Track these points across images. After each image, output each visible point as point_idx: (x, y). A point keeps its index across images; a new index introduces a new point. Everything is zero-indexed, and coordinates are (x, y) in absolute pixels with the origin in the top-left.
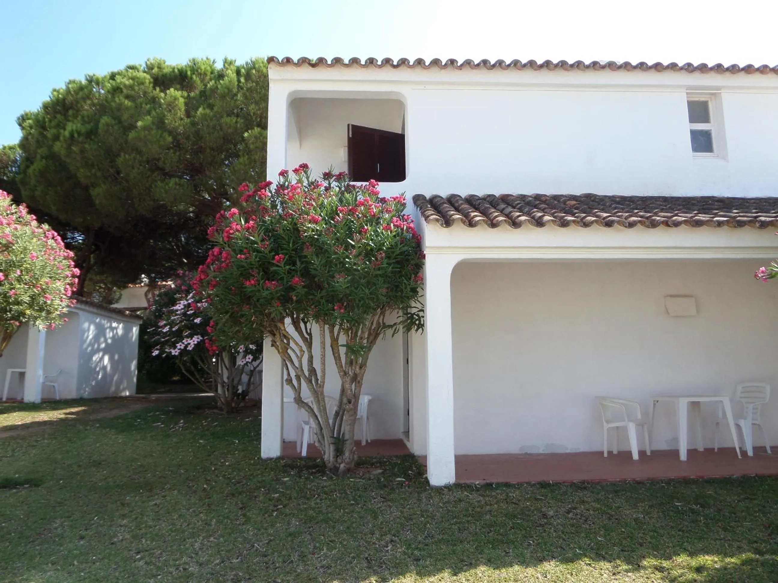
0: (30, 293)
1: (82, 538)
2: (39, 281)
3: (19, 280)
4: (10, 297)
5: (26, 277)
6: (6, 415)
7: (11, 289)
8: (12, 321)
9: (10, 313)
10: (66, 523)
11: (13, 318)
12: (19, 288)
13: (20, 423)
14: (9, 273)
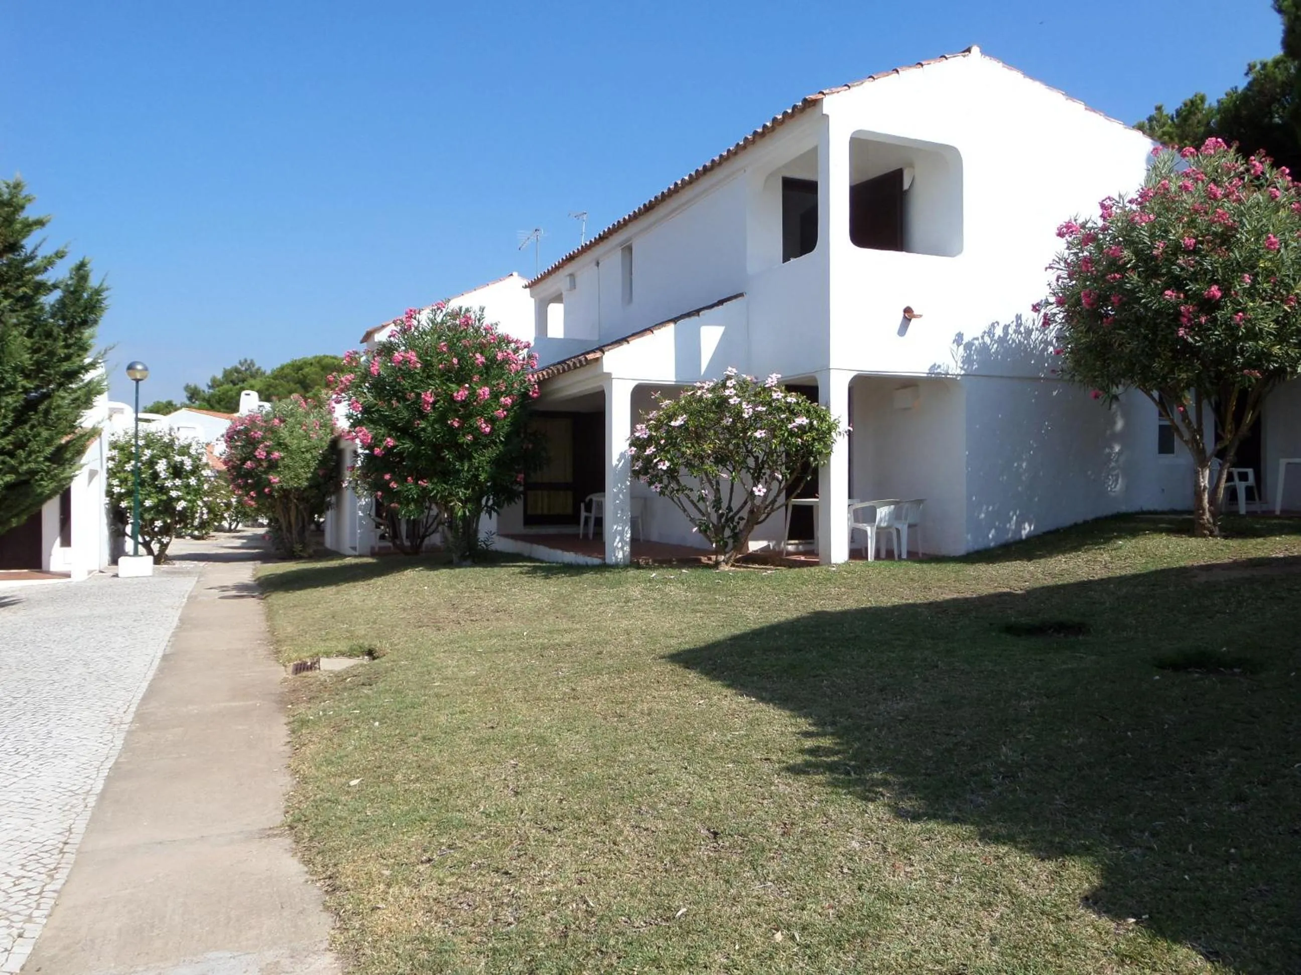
0: (1274, 314)
1: (1240, 799)
2: (1293, 289)
3: (1251, 293)
4: (1238, 326)
5: (1265, 285)
6: (1260, 540)
7: (1236, 312)
8: (1246, 371)
9: (1243, 356)
10: (1233, 760)
11: (1248, 364)
12: (1253, 309)
13: (1281, 555)
14: (1231, 283)
